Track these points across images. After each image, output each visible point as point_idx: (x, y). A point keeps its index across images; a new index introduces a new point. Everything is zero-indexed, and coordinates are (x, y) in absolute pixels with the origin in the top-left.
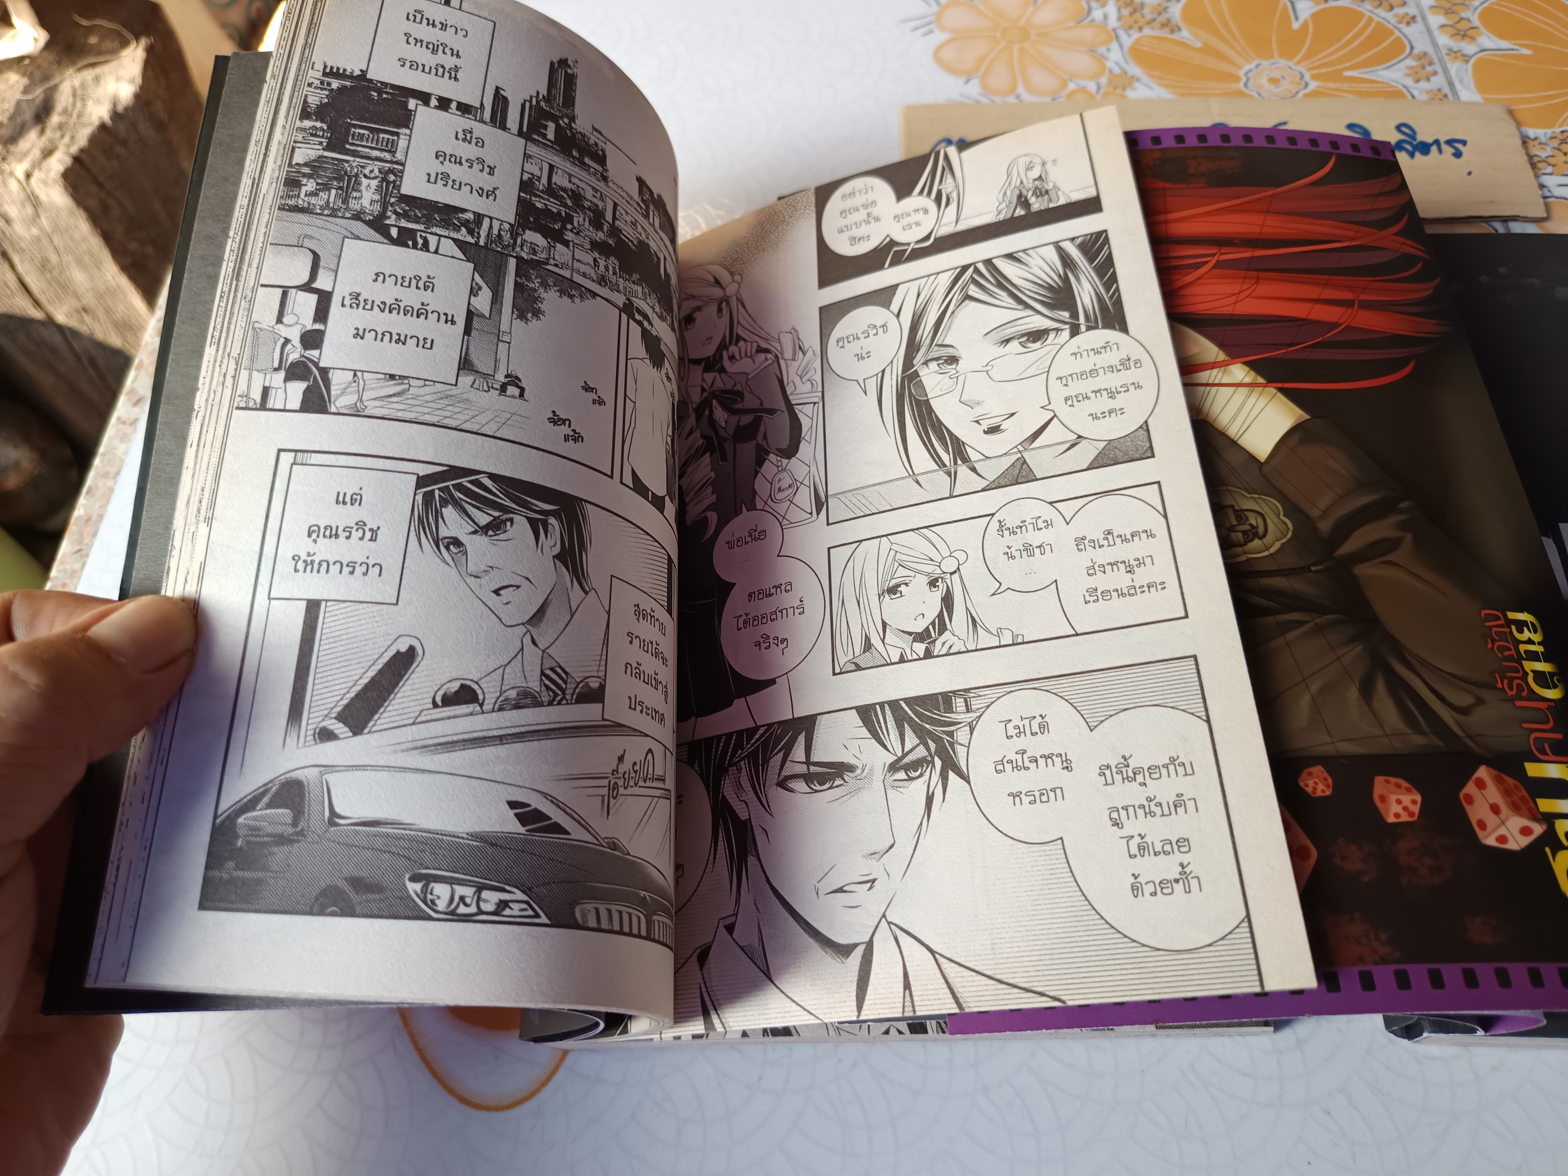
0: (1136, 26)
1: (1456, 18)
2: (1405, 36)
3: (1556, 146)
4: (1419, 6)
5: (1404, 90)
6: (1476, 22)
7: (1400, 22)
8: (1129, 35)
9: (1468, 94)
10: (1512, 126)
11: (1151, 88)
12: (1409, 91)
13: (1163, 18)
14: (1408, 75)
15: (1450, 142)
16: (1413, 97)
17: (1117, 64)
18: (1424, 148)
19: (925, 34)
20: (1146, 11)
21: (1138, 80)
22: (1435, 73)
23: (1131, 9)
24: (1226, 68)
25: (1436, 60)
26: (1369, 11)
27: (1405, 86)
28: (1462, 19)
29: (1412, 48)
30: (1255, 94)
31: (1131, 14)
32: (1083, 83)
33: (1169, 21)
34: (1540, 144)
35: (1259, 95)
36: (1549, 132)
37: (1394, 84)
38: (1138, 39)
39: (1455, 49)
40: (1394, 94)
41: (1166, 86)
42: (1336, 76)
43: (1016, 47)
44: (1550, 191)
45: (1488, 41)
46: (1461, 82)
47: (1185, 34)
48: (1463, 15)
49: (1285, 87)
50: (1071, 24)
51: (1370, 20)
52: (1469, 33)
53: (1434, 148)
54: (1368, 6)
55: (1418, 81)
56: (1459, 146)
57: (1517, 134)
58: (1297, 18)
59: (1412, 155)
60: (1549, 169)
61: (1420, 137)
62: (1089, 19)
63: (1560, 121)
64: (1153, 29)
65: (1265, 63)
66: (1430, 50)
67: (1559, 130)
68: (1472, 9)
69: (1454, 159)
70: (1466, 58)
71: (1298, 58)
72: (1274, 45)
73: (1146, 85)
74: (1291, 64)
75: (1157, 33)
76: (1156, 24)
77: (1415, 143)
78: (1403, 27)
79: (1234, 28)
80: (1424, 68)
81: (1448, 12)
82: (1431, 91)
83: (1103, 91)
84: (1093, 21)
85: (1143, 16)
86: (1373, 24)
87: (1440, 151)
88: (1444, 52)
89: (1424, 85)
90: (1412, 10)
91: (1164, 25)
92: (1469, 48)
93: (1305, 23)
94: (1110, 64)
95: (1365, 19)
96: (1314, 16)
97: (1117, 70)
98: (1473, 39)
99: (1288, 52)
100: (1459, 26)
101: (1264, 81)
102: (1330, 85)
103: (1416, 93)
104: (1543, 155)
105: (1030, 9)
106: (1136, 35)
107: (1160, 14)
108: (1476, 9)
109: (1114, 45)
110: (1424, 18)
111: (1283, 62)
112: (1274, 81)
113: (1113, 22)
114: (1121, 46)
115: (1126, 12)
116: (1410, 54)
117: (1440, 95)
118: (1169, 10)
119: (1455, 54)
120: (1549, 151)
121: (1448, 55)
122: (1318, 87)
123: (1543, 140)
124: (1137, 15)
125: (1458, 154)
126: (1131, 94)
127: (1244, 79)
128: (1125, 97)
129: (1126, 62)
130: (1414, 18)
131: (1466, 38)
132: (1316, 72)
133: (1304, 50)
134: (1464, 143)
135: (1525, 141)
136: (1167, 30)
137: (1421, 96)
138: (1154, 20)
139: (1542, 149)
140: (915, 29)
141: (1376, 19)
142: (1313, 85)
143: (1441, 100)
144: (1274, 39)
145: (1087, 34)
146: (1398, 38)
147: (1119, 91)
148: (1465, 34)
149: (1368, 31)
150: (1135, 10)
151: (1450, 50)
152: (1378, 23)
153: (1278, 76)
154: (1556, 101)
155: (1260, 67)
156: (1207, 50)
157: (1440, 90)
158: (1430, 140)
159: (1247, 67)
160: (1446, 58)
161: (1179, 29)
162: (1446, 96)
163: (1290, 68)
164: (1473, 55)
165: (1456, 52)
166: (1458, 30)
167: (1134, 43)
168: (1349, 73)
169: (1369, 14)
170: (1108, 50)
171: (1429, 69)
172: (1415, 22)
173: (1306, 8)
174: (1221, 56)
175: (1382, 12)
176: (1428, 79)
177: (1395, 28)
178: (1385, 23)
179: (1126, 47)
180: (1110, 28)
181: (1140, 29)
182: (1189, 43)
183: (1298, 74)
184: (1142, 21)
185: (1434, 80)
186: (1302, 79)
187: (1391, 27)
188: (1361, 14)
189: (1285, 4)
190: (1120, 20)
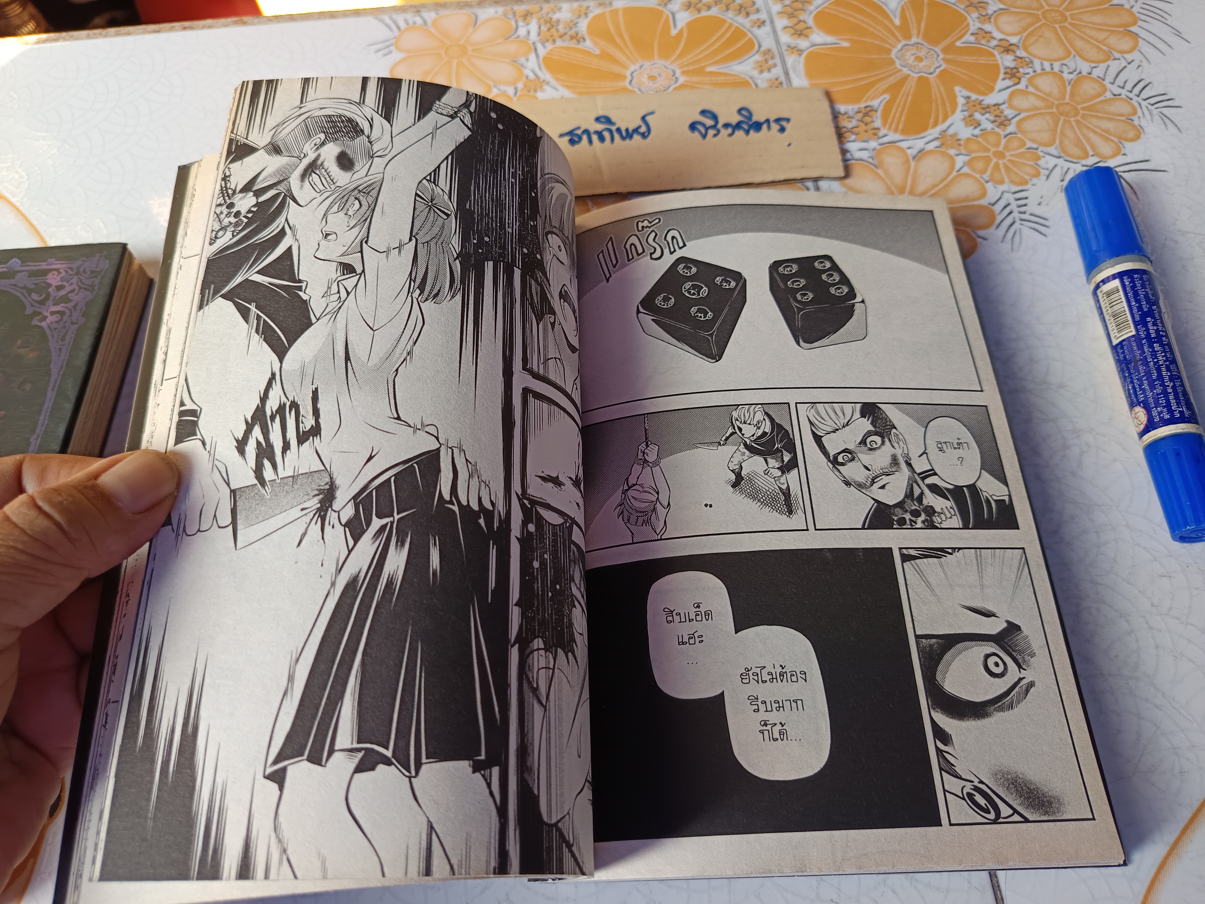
0: (551, 39)
1: (795, 20)
2: (755, 37)
3: (859, 118)
4: (769, 12)
5: (750, 81)
6: (810, 22)
7: (753, 26)
8: (544, 47)
9: (799, 80)
10: (826, 104)
11: (557, 90)
12: (753, 81)
13: (572, 32)
14: (754, 68)
15: (778, 120)
16: (756, 86)
17: (533, 71)
18: (758, 126)
19: (385, 55)
20: (561, 27)
21: (548, 83)
22: (775, 65)
23: (548, 25)
24: (616, 69)
25: (777, 55)
26: (731, 19)
27: (751, 78)
28: (801, 21)
29: (760, 46)
30: (637, 90)
31: (549, 30)
32: (503, 88)
33: (577, 34)
34: (849, 117)
35: (640, 90)
36: (856, 107)
37: (743, 76)
38: (551, 50)
39: (793, 45)
40: (742, 83)
41: (568, 87)
42: (700, 72)
43: (455, 61)
44: (851, 155)
45: (819, 37)
46: (795, 71)
47: (588, 43)
48: (801, 18)
49: (661, 82)
50: (501, 40)
51: (731, 25)
52: (805, 32)
53: (765, 126)
54: (731, 14)
55: (761, 72)
56: (784, 123)
57: (829, 111)
58: (675, 26)
59: (747, 132)
60: (853, 137)
61: (755, 118)
62: (515, 36)
63: (865, 98)
64: (564, 41)
65: (647, 64)
66: (774, 47)
67: (863, 105)
68: (808, 13)
69: (779, 134)
70: (800, 52)
71: (673, 59)
72: (656, 50)
73: (554, 88)
74: (667, 64)
75: (566, 44)
76: (567, 37)
77: (751, 123)
78: (755, 30)
79: (626, 37)
80: (766, 61)
81: (791, 16)
82: (771, 79)
83: (518, 94)
84: (518, 37)
85: (558, 31)
86: (732, 29)
87: (769, 128)
88: (784, 48)
89: (766, 75)
90: (763, 16)
91: (572, 38)
92: (803, 44)
93: (681, 31)
94: (527, 72)
95: (727, 25)
96: (689, 24)
97: (532, 76)
98: (807, 36)
99: (665, 54)
100: (797, 27)
101: (645, 79)
102: (695, 79)
103: (759, 82)
104: (850, 125)
105: (471, 30)
106: (549, 46)
107: (571, 28)
108: (811, 13)
109: (532, 57)
110: (772, 22)
111: (660, 62)
112: (652, 78)
113: (533, 36)
114: (537, 56)
115: (544, 28)
116: (758, 51)
117: (777, 83)
118: (578, 25)
119: (793, 49)
120: (854, 123)
121: (787, 50)
122: (686, 81)
123: (851, 113)
124: (554, 30)
125: (782, 130)
126: (540, 95)
127: (629, 78)
128: (536, 98)
129: (540, 69)
130: (764, 22)
131: (802, 37)
132: (685, 69)
133: (678, 52)
134: (788, 120)
135: (835, 116)
136: (574, 41)
137: (762, 84)
138: (566, 34)
139: (849, 121)
140: (377, 51)
141: (735, 24)
142: (682, 80)
143: (777, 87)
144: (656, 44)
145: (512, 47)
146: (750, 39)
147: (532, 93)
148: (800, 33)
149: (728, 35)
150: (552, 26)
151: (789, 46)
152: (737, 28)
153: (656, 75)
154: (863, 83)
155: (643, 67)
156: (605, 56)
157: (777, 79)
158: (762, 119)
159: (633, 68)
160: (785, 53)
161: (584, 39)
162: (781, 83)
163: (665, 67)
164: (805, 50)
165: (793, 48)
166: (796, 30)
167: (548, 53)
168: (710, 69)
169: (730, 21)
170: (527, 60)
171: (771, 62)
172: (764, 26)
173: (684, 18)
174: (614, 60)
175: (740, 19)
176: (769, 70)
177: (749, 31)
178: (741, 27)
179: (541, 57)
180: (530, 42)
181: (554, 41)
182: (592, 51)
183: (671, 72)
184: (556, 35)
185: (774, 71)
186: (674, 75)
187: (745, 30)
188: (725, 21)
189: (668, 16)
190: (539, 35)
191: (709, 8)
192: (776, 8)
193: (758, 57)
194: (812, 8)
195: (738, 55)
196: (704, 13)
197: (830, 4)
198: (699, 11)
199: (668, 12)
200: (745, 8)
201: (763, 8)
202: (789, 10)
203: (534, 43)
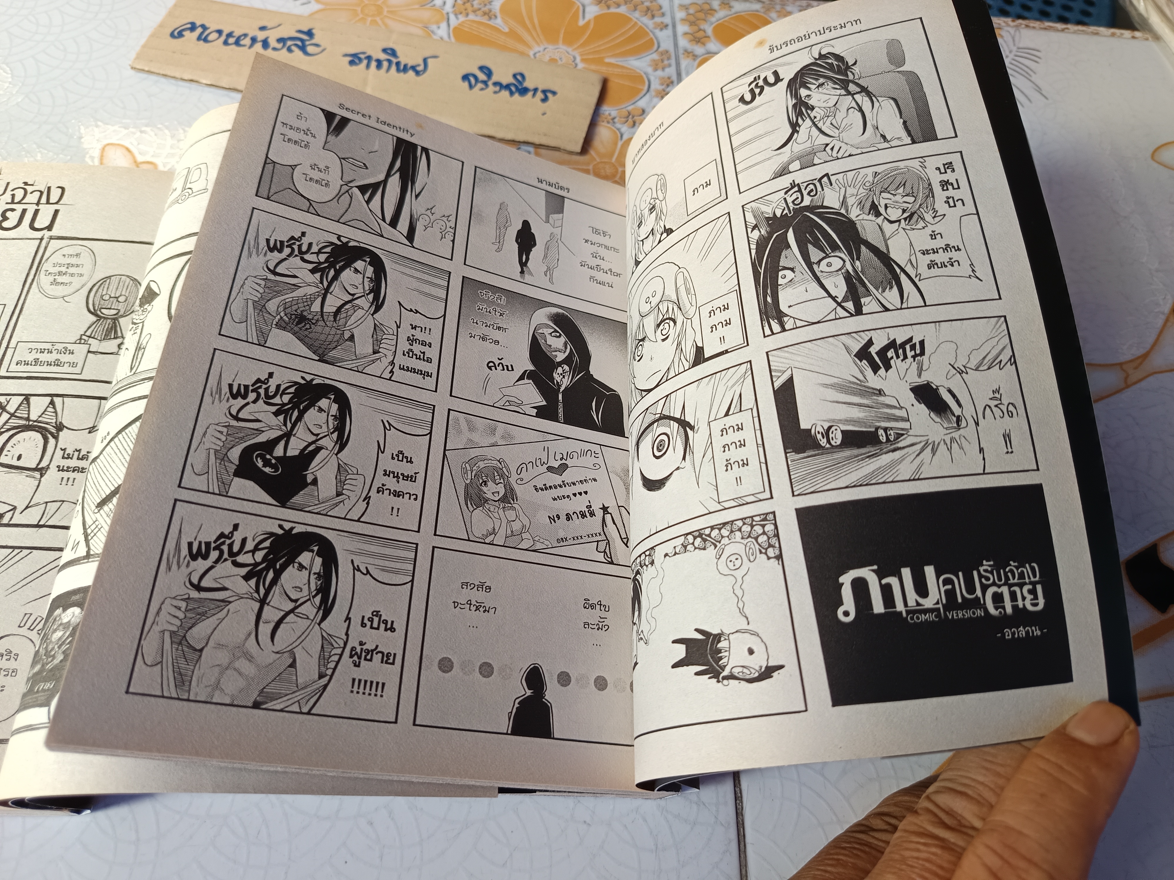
0: (464, 12)
1: (695, 28)
2: (656, 38)
4: (673, 19)
5: (644, 76)
6: (709, 31)
7: (655, 28)
8: (457, 18)
12: (647, 77)
13: (486, 9)
14: (650, 65)
22: (670, 65)
24: (521, 47)
25: (673, 57)
26: (637, 19)
27: (645, 73)
28: (700, 30)
29: (659, 47)
33: (490, 11)
37: (638, 71)
38: (463, 22)
39: (690, 50)
40: (636, 78)
42: (599, 62)
43: (369, 19)
45: (715, 46)
46: (687, 73)
47: (499, 22)
48: (702, 27)
50: (417, 7)
51: (636, 24)
52: (703, 40)
54: (637, 14)
55: (656, 70)
58: (584, 17)
62: (431, 4)
64: (476, 16)
65: (551, 47)
66: (671, 49)
68: (709, 23)
70: (695, 57)
71: (576, 46)
72: (561, 36)
74: (570, 50)
75: (478, 19)
76: (480, 12)
78: (657, 32)
79: (536, 21)
80: (662, 61)
81: (692, 24)
82: (663, 78)
84: (434, 5)
85: (472, 6)
86: (636, 28)
88: (681, 51)
89: (659, 73)
90: (667, 20)
91: (485, 14)
92: (699, 50)
93: (589, 22)
95: (632, 23)
96: (597, 18)
98: (704, 44)
99: (569, 41)
100: (697, 35)
101: (546, 61)
102: (592, 67)
103: (652, 79)
106: (462, 18)
107: (485, 5)
108: (712, 24)
109: (444, 25)
110: (674, 26)
111: (563, 48)
112: (553, 61)
113: (448, 7)
114: (449, 25)
116: (657, 50)
117: (668, 81)
118: (493, 3)
119: (688, 53)
121: (683, 54)
122: (584, 68)
124: (468, 4)
129: (449, 37)
130: (666, 26)
131: (699, 44)
132: (585, 57)
133: (582, 41)
136: (486, 17)
137: (655, 82)
138: (479, 9)
141: (640, 24)
142: (581, 66)
143: (667, 86)
144: (562, 32)
145: (426, 14)
146: (651, 39)
148: (698, 40)
149: (631, 32)
151: (686, 51)
152: (641, 27)
155: (546, 50)
156: (512, 34)
157: (669, 78)
159: (537, 49)
160: (681, 56)
161: (496, 17)
163: (568, 53)
164: (700, 56)
165: (689, 53)
166: (695, 38)
167: (459, 25)
168: (607, 60)
169: (635, 20)
170: (439, 27)
171: (666, 62)
172: (667, 29)
173: (593, 11)
174: (520, 39)
175: (646, 20)
176: (663, 69)
177: (651, 31)
178: (645, 28)
179: (452, 27)
180: (444, 12)
181: (467, 15)
182: (500, 28)
183: (572, 58)
184: (470, 9)
185: (667, 70)
186: (574, 61)
187: (648, 31)
188: (630, 19)
189: (578, 8)
190: (454, 6)
191: (618, 5)
192: (680, 15)
193: (655, 56)
194: (713, 19)
195: (636, 52)
196: (613, 10)
197: (730, 18)
198: (608, 7)
199: (579, 4)
200: (652, 11)
201: (668, 14)
202: (692, 18)
203: (448, 13)
